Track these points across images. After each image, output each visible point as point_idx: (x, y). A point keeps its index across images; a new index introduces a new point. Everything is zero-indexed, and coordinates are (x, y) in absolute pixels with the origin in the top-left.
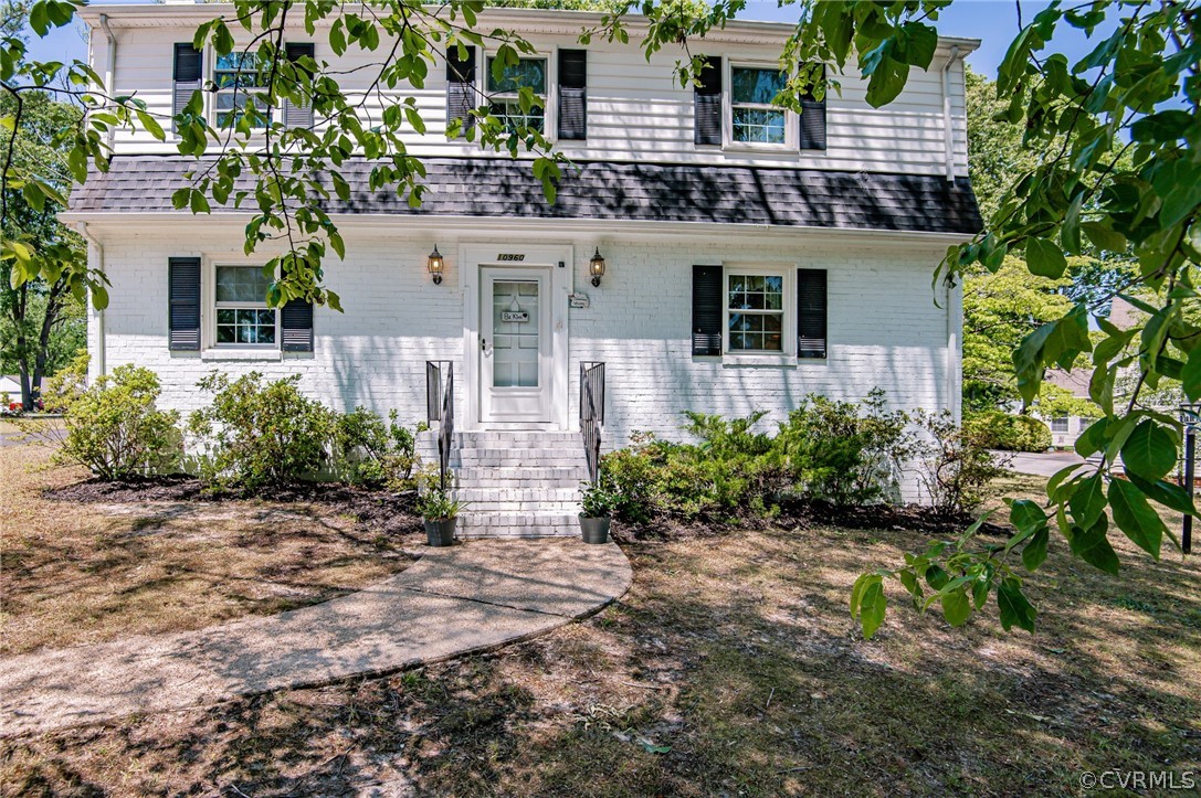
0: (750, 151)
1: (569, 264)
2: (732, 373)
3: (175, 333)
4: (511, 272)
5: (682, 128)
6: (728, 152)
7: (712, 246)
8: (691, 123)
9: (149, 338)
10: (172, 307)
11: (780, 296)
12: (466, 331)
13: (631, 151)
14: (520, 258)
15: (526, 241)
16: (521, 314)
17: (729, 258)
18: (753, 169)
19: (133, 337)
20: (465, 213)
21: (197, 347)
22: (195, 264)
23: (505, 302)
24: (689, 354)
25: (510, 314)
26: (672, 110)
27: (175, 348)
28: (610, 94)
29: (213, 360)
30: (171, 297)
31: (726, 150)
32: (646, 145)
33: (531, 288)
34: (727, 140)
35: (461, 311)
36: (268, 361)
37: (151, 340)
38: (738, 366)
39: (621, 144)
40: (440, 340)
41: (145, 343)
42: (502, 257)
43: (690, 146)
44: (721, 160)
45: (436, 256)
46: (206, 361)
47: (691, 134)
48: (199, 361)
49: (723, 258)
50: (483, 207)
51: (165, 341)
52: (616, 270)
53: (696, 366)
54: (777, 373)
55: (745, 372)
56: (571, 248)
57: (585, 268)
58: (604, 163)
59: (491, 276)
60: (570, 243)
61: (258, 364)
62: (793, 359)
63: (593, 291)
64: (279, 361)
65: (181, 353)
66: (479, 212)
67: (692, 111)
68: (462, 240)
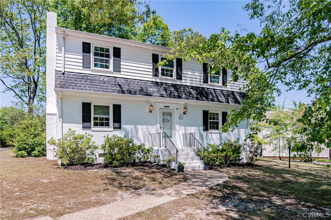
0: (213, 85)
1: (179, 109)
2: (210, 134)
3: (84, 123)
4: (167, 110)
5: (201, 79)
6: (210, 85)
7: (206, 106)
8: (202, 78)
9: (76, 125)
10: (83, 116)
11: (218, 117)
12: (157, 124)
13: (191, 83)
14: (168, 107)
15: (169, 103)
16: (167, 120)
17: (210, 109)
18: (214, 89)
19: (71, 124)
20: (159, 96)
21: (90, 128)
22: (89, 104)
23: (164, 117)
24: (202, 130)
25: (165, 120)
26: (198, 74)
27: (84, 127)
28: (188, 69)
29: (95, 131)
30: (83, 113)
31: (209, 85)
32: (194, 82)
33: (170, 114)
34: (209, 83)
35: (156, 120)
36: (110, 131)
37: (77, 125)
38: (211, 133)
39: (189, 82)
40: (151, 126)
41: (75, 126)
42: (165, 107)
43: (202, 83)
44: (208, 87)
45: (152, 106)
46: (92, 131)
47: (202, 80)
48: (91, 131)
49: (208, 109)
50: (163, 95)
51: (81, 126)
52: (189, 111)
53: (204, 133)
54: (218, 135)
55: (213, 134)
56: (179, 105)
57: (182, 110)
58: (186, 86)
59: (162, 111)
60: (179, 104)
61: (107, 132)
62: (221, 132)
63: (184, 116)
64: (112, 131)
65: (86, 129)
66: (162, 96)
67: (202, 75)
68: (156, 102)
